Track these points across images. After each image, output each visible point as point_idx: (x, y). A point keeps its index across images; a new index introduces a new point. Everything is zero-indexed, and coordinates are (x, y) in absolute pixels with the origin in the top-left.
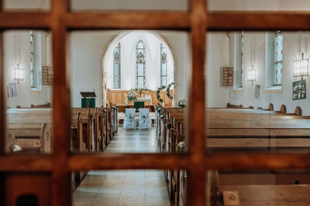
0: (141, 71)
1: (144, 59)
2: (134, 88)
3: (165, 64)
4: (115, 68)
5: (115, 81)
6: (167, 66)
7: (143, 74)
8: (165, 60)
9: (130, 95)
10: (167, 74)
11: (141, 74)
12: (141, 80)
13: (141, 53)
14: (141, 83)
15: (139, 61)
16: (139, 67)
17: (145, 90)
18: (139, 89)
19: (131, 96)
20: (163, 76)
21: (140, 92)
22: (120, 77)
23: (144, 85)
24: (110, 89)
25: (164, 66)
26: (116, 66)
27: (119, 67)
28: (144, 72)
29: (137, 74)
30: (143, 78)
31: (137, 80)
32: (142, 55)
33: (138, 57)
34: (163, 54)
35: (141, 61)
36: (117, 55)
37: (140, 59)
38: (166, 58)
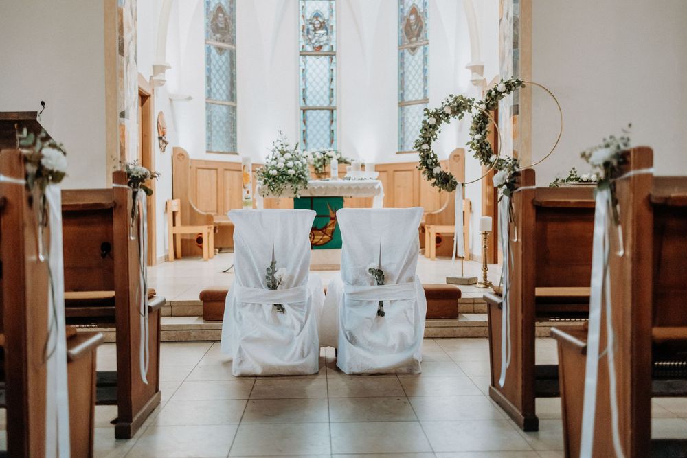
0: (318, 88)
3: (420, 51)
4: (214, 71)
5: (214, 123)
6: (425, 59)
7: (326, 98)
8: (418, 35)
9: (273, 162)
10: (425, 92)
11: (318, 97)
12: (318, 122)
13: (317, 16)
14: (318, 136)
16: (309, 71)
19: (281, 166)
20: (410, 103)
21: (317, 169)
22: (234, 108)
23: (332, 141)
24: (185, 152)
25: (413, 61)
26: (217, 62)
27: (232, 69)
28: (332, 89)
29: (304, 99)
30: (325, 113)
31: (304, 122)
32: (324, 23)
33: (305, 31)
34: (411, 14)
35: (320, 47)
36: (221, 15)
37: (317, 38)
38: (421, 27)
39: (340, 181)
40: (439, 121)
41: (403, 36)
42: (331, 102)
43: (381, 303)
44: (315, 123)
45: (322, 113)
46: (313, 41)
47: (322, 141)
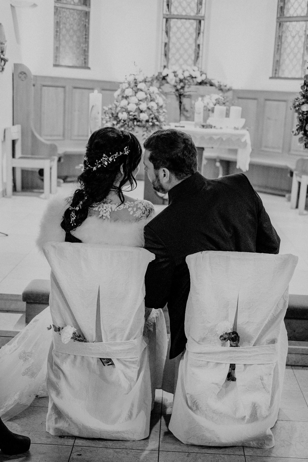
2: (151, 72)
5: (64, 31)
7: (194, 5)
9: (124, 103)
11: (184, 3)
12: (183, 34)
14: (182, 51)
17: (201, 84)
18: (171, 79)
19: (132, 107)
20: (291, 19)
21: (177, 90)
22: (87, 14)
23: (197, 57)
24: (28, 70)
29: (168, 5)
30: (192, 24)
31: (167, 33)
42: (199, 11)
43: (233, 367)
44: (179, 35)
45: (188, 23)
47: (186, 57)
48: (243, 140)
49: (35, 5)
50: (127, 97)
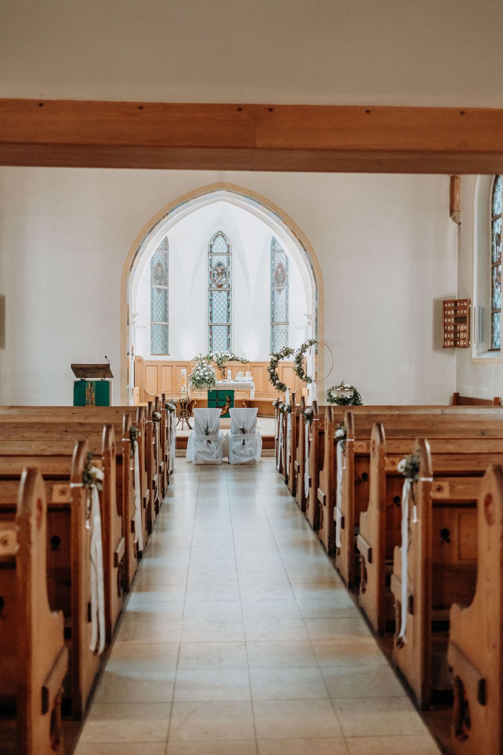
0: (220, 312)
1: (227, 281)
2: (204, 355)
3: (284, 292)
4: (155, 304)
5: (155, 336)
6: (287, 297)
7: (225, 317)
8: (283, 282)
9: (197, 372)
10: (287, 317)
11: (220, 317)
12: (220, 333)
13: (219, 265)
14: (220, 343)
15: (214, 286)
16: (215, 300)
17: (231, 360)
18: (215, 358)
19: (202, 374)
20: (279, 324)
21: (219, 364)
22: (167, 326)
23: (229, 346)
24: (142, 358)
25: (281, 297)
26: (157, 298)
27: (165, 301)
28: (229, 312)
29: (211, 318)
30: (224, 328)
31: (211, 333)
32: (224, 269)
33: (212, 275)
34: (279, 268)
35: (222, 285)
36: (159, 268)
37: (219, 279)
38: (285, 277)
39: (232, 382)
40: (278, 359)
41: (273, 281)
42: (228, 321)
44: (217, 334)
45: (222, 328)
46: (217, 281)
47: (222, 345)
48: (251, 386)
49: (146, 327)
50: (198, 370)
